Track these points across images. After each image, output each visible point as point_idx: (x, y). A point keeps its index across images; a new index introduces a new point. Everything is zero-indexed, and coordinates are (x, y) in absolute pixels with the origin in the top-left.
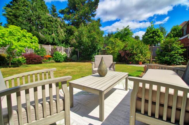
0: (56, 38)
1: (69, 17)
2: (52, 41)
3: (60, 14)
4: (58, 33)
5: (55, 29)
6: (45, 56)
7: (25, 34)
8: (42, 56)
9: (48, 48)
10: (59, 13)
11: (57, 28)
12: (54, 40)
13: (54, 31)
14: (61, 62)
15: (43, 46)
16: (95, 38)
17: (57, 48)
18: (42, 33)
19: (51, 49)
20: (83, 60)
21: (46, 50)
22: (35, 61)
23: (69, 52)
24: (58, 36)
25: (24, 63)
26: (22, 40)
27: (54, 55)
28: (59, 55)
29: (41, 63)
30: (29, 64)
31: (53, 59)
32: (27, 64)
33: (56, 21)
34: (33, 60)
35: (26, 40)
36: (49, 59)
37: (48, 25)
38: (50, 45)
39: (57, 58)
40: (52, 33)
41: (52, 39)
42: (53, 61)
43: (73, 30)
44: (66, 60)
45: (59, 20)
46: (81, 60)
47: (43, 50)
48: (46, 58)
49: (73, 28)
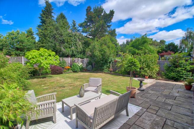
0: (75, 50)
1: (87, 30)
2: (72, 53)
3: (80, 27)
4: (76, 46)
5: (74, 43)
6: (65, 67)
7: (50, 53)
8: (63, 68)
9: (68, 60)
10: (78, 27)
11: (76, 41)
12: (73, 52)
13: (74, 44)
14: (78, 72)
15: (64, 59)
16: (105, 52)
17: (75, 60)
18: (63, 48)
19: (70, 61)
20: (96, 71)
21: (66, 62)
22: (57, 72)
23: (86, 62)
24: (76, 48)
25: (50, 74)
26: (48, 58)
27: (72, 66)
28: (76, 66)
29: (62, 73)
30: (53, 74)
31: (71, 69)
32: (52, 74)
33: (75, 35)
34: (56, 71)
35: (51, 58)
36: (68, 69)
37: (68, 40)
38: (69, 58)
39: (74, 69)
40: (72, 46)
41: (72, 51)
42: (71, 71)
43: (89, 42)
44: (82, 70)
45: (78, 34)
46: (95, 70)
47: (64, 62)
48: (66, 69)
49: (90, 41)
